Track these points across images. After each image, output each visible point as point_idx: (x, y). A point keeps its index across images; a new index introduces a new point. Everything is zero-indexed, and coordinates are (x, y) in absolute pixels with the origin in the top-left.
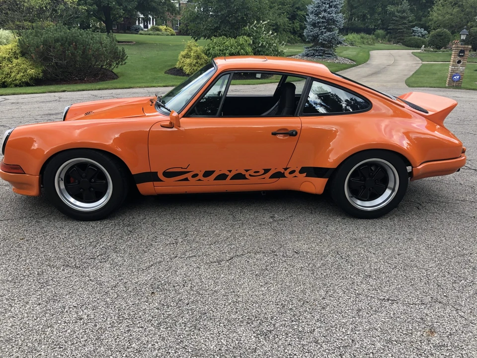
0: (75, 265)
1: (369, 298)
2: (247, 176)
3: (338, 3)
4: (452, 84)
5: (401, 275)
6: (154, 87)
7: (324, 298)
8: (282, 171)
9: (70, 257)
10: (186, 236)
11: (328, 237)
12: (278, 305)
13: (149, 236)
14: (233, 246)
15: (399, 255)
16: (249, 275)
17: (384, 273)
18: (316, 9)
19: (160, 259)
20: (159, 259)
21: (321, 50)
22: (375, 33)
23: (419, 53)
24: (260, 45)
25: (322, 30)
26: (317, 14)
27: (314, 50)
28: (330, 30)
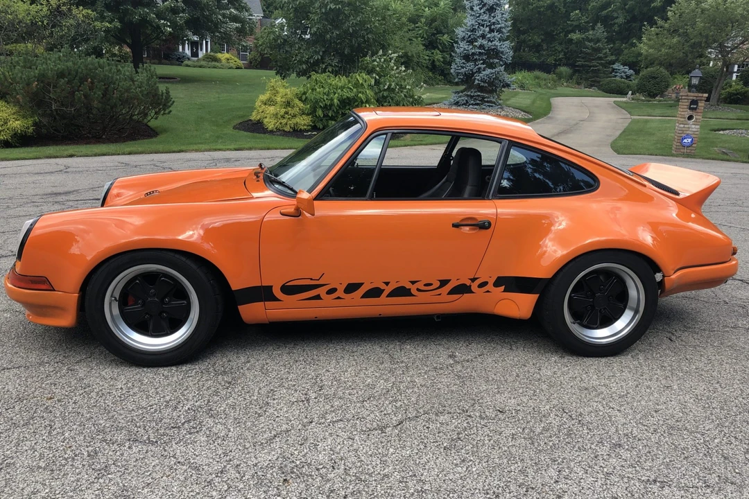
0: (149, 438)
1: (626, 480)
2: (414, 291)
3: (503, 25)
4: (682, 150)
5: (666, 442)
6: (220, 150)
7: (557, 481)
8: (468, 283)
9: (136, 426)
10: (321, 388)
11: (544, 387)
12: (488, 493)
13: (260, 389)
14: (399, 404)
15: (656, 411)
16: (433, 448)
17: (639, 440)
18: (469, 34)
19: (287, 426)
20: (284, 427)
21: (478, 96)
22: (557, 71)
23: (625, 102)
24: (386, 87)
25: (480, 66)
26: (471, 42)
27: (468, 96)
28: (491, 66)
